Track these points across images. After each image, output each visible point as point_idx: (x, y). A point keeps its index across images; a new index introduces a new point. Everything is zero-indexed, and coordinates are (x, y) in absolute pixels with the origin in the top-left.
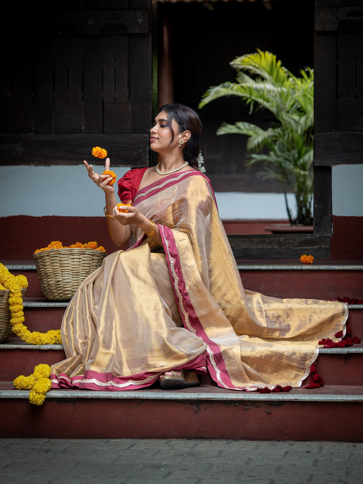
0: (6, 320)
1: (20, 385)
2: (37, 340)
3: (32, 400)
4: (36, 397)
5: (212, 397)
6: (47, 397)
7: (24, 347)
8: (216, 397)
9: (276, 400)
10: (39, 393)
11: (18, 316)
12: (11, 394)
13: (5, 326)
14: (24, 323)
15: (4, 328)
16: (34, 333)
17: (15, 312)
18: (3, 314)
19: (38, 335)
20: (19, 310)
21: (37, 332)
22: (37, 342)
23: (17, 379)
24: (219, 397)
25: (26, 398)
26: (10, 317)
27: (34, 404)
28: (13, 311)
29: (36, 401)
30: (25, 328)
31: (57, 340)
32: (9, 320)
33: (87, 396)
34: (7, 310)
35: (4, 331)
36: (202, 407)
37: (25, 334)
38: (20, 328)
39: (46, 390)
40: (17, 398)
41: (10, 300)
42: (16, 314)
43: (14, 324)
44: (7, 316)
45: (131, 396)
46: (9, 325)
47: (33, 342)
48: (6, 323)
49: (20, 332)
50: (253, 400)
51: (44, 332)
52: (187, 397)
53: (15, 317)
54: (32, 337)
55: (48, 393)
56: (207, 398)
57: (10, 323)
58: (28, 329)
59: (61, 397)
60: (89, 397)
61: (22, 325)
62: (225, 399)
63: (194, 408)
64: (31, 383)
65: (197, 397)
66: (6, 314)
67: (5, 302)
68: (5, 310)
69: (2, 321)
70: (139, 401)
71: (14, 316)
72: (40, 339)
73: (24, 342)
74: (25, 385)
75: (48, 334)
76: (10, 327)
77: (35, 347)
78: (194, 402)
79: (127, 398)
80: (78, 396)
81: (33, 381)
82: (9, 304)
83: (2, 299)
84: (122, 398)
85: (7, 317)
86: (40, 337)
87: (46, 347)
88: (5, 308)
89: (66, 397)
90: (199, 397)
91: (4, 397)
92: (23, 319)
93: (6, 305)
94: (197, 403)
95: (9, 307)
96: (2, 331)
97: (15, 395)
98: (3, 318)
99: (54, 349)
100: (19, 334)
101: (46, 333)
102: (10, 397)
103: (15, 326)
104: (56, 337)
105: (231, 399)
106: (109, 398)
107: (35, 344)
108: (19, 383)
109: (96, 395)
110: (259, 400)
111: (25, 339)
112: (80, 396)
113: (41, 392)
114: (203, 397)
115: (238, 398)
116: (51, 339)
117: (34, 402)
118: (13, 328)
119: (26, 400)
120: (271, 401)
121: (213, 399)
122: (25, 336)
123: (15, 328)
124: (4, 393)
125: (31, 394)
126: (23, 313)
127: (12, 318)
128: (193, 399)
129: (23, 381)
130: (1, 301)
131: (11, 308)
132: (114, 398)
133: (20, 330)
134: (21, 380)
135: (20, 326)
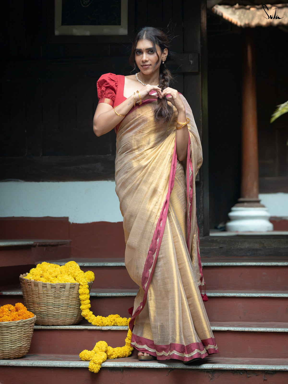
0: (77, 306)
1: (84, 357)
2: (100, 323)
3: (90, 369)
4: (94, 367)
5: (222, 367)
6: (102, 366)
7: (90, 328)
8: (226, 367)
9: (270, 370)
10: (96, 364)
11: (86, 303)
12: (77, 364)
13: (76, 311)
14: (91, 309)
15: (76, 313)
16: (98, 316)
17: (83, 300)
18: (75, 302)
19: (101, 318)
20: (87, 299)
21: (100, 316)
22: (100, 324)
23: (82, 352)
24: (228, 367)
25: (87, 367)
26: (80, 305)
27: (92, 371)
28: (82, 299)
29: (93, 369)
30: (91, 312)
31: (115, 322)
32: (80, 306)
33: (131, 366)
34: (78, 299)
35: (76, 316)
36: (216, 375)
37: (91, 317)
38: (87, 313)
39: (102, 361)
40: (81, 367)
41: (80, 291)
42: (84, 302)
43: (83, 310)
44: (78, 303)
45: (164, 366)
46: (80, 311)
47: (97, 324)
48: (77, 309)
49: (87, 316)
50: (253, 369)
51: (106, 316)
52: (205, 367)
53: (84, 305)
54: (96, 320)
55: (103, 363)
56: (219, 368)
57: (80, 309)
58: (93, 314)
59: (112, 366)
60: (133, 367)
61: (88, 310)
62: (232, 369)
63: (210, 375)
64: (92, 356)
65: (212, 367)
66: (77, 302)
67: (76, 292)
68: (76, 299)
69: (74, 308)
70: (169, 370)
71: (82, 304)
72: (102, 322)
73: (90, 324)
74: (87, 357)
75: (109, 318)
76: (80, 313)
77: (98, 328)
78: (210, 371)
79: (161, 367)
80: (125, 366)
81: (93, 354)
82: (79, 294)
83: (74, 290)
84: (156, 367)
85: (78, 305)
86: (102, 320)
87: (106, 328)
88: (76, 297)
89: (116, 367)
90: (213, 367)
91: (71, 367)
92: (89, 306)
93: (77, 295)
94: (212, 372)
95: (79, 296)
96: (75, 316)
97: (79, 365)
98: (75, 305)
99: (112, 329)
100: (86, 318)
101: (107, 317)
102: (75, 367)
103: (83, 311)
104: (114, 320)
105: (237, 369)
106: (147, 367)
107: (98, 326)
108: (83, 356)
109: (138, 365)
110: (257, 369)
111: (91, 322)
112: (126, 366)
113: (97, 363)
114: (216, 367)
115: (242, 368)
116: (111, 321)
117: (92, 370)
118: (82, 313)
119: (86, 369)
120: (266, 371)
121: (224, 369)
122: (91, 319)
123: (84, 313)
124: (71, 363)
125: (90, 363)
126: (89, 301)
127: (81, 305)
128: (209, 368)
129: (86, 354)
130: (73, 291)
131: (81, 297)
132: (151, 367)
133: (87, 314)
134: (85, 353)
135: (87, 311)
